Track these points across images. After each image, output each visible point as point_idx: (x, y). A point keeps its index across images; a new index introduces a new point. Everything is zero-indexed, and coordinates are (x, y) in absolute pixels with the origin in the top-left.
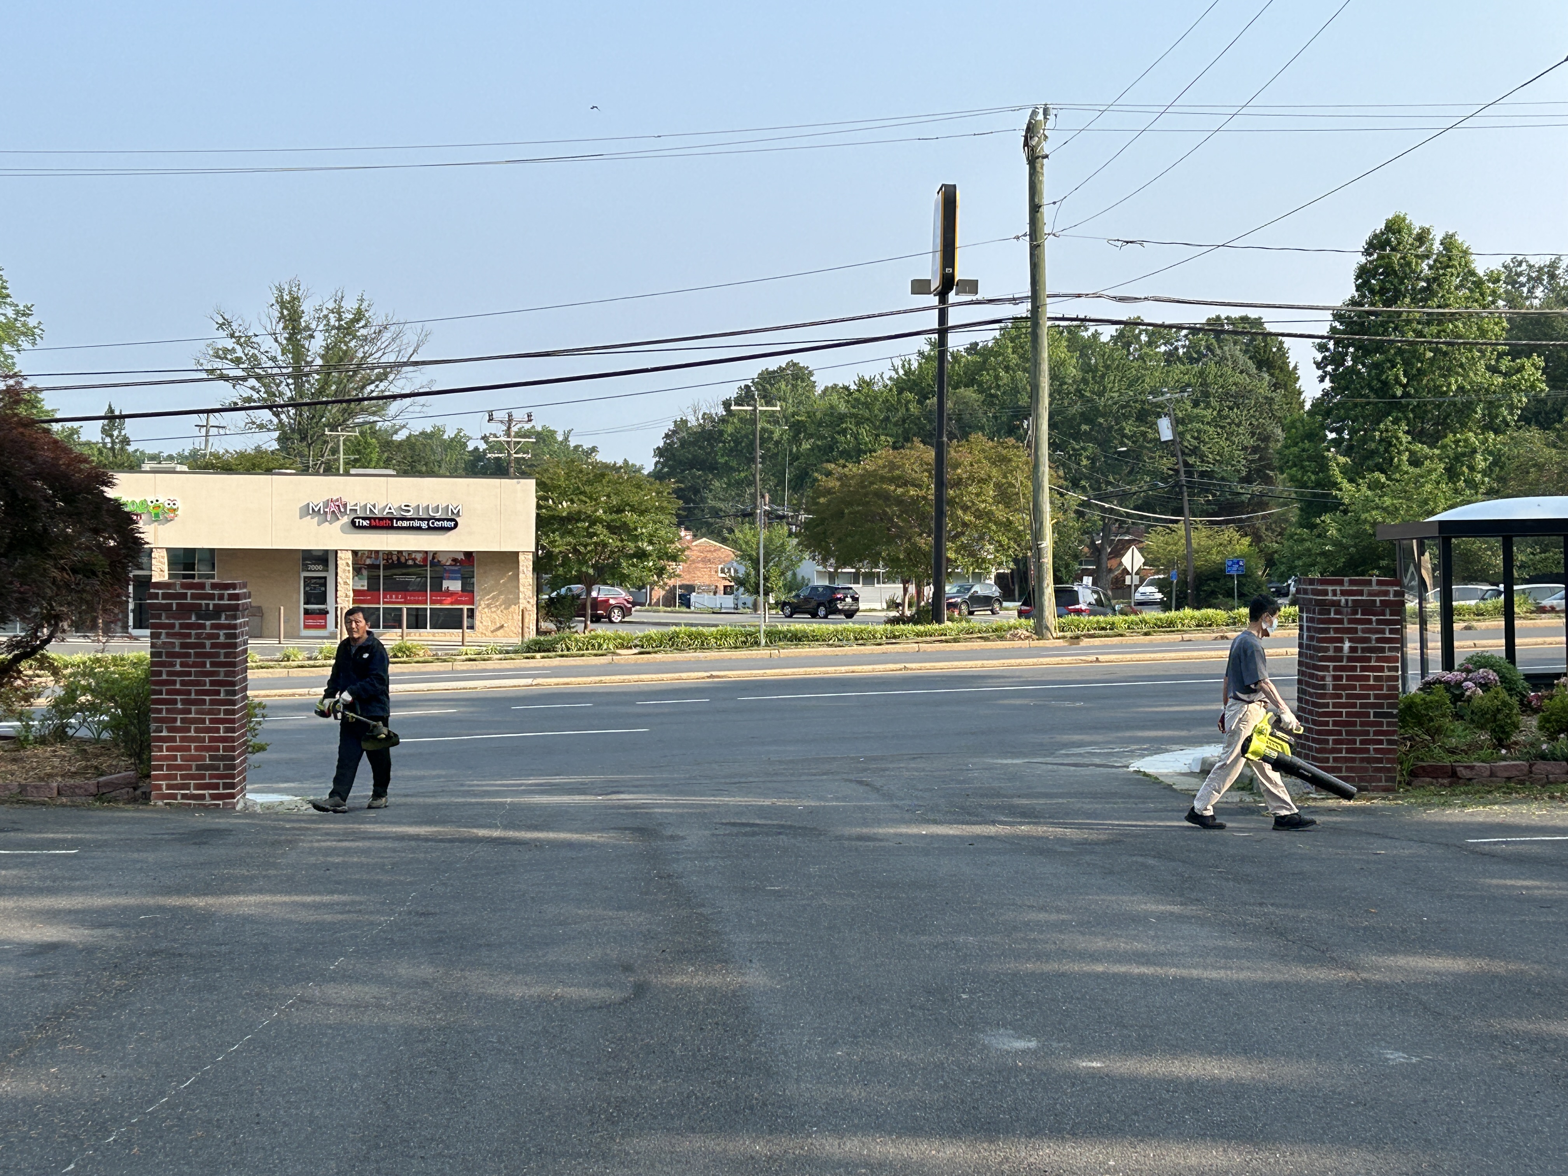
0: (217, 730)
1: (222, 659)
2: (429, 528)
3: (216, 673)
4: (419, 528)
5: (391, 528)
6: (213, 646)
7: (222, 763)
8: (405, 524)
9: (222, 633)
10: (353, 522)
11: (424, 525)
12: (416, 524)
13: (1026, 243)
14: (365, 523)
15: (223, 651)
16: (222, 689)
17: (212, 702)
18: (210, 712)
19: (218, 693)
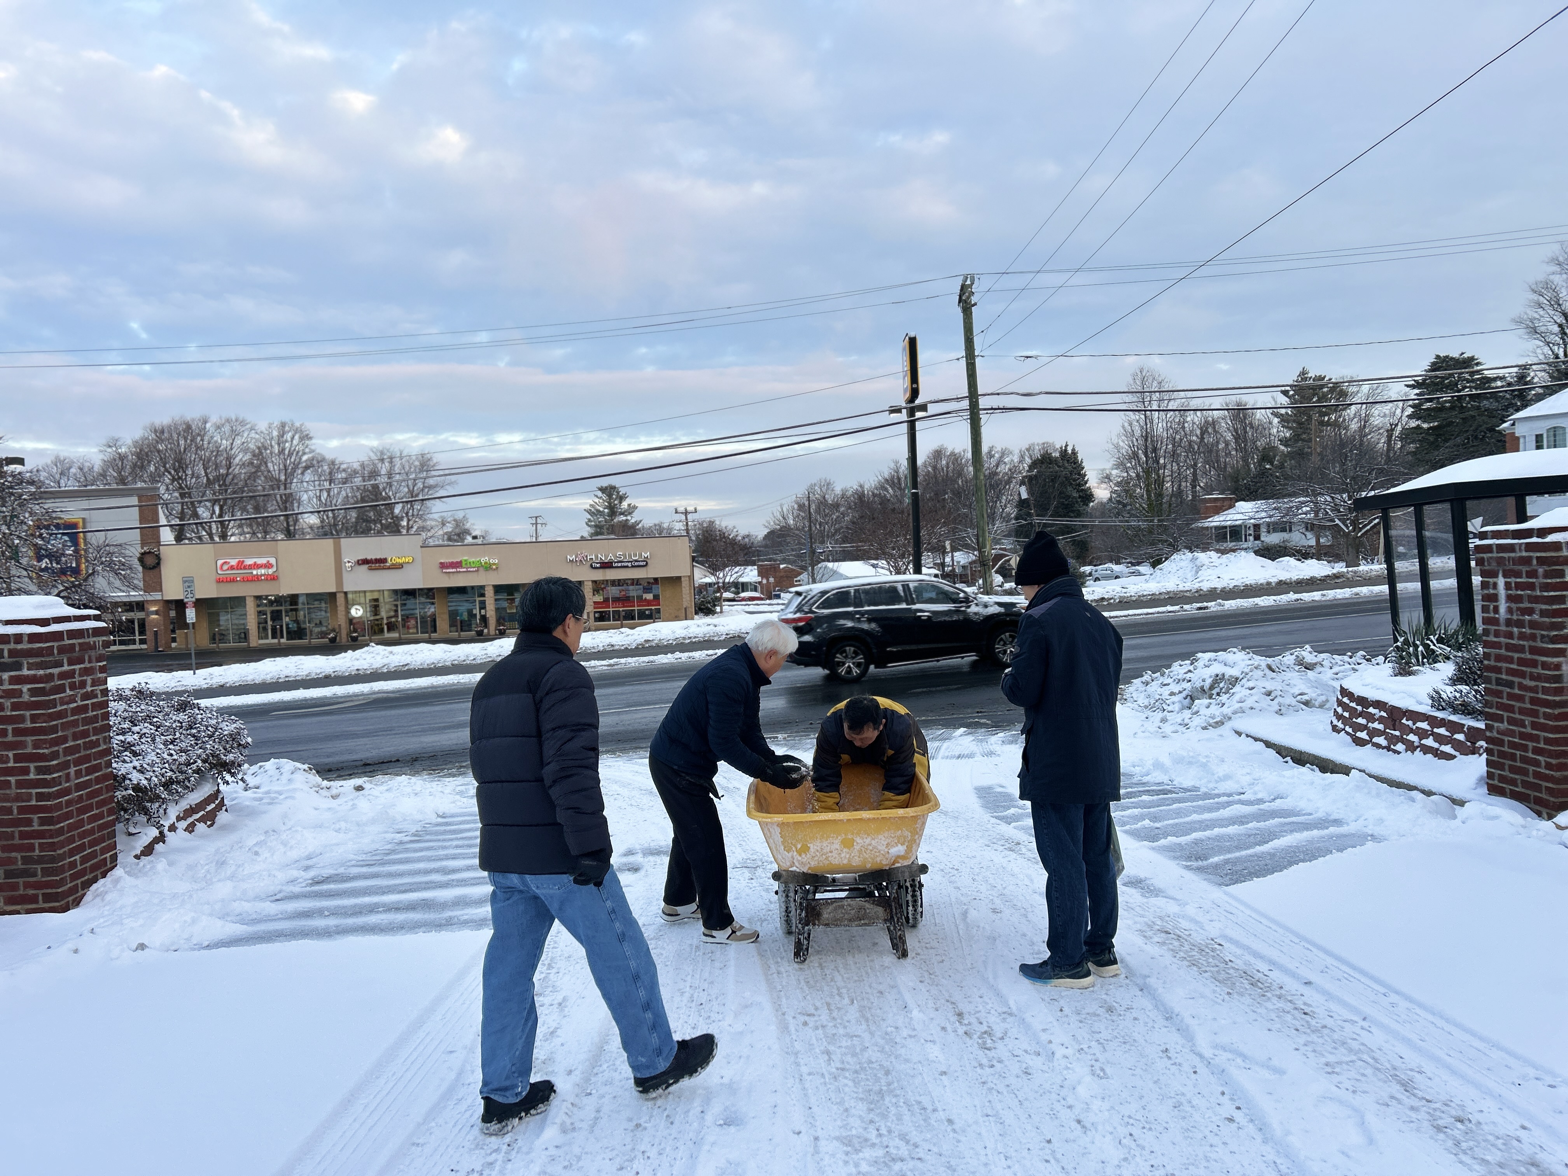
0: (29, 822)
1: (28, 724)
2: (633, 566)
3: (22, 744)
4: (627, 567)
5: (612, 567)
6: (15, 707)
7: (39, 867)
8: (620, 565)
9: (25, 688)
10: (591, 566)
11: (629, 565)
12: (625, 564)
13: (963, 362)
14: (598, 565)
15: (28, 714)
16: (32, 766)
17: (20, 784)
18: (18, 798)
19: (26, 771)
